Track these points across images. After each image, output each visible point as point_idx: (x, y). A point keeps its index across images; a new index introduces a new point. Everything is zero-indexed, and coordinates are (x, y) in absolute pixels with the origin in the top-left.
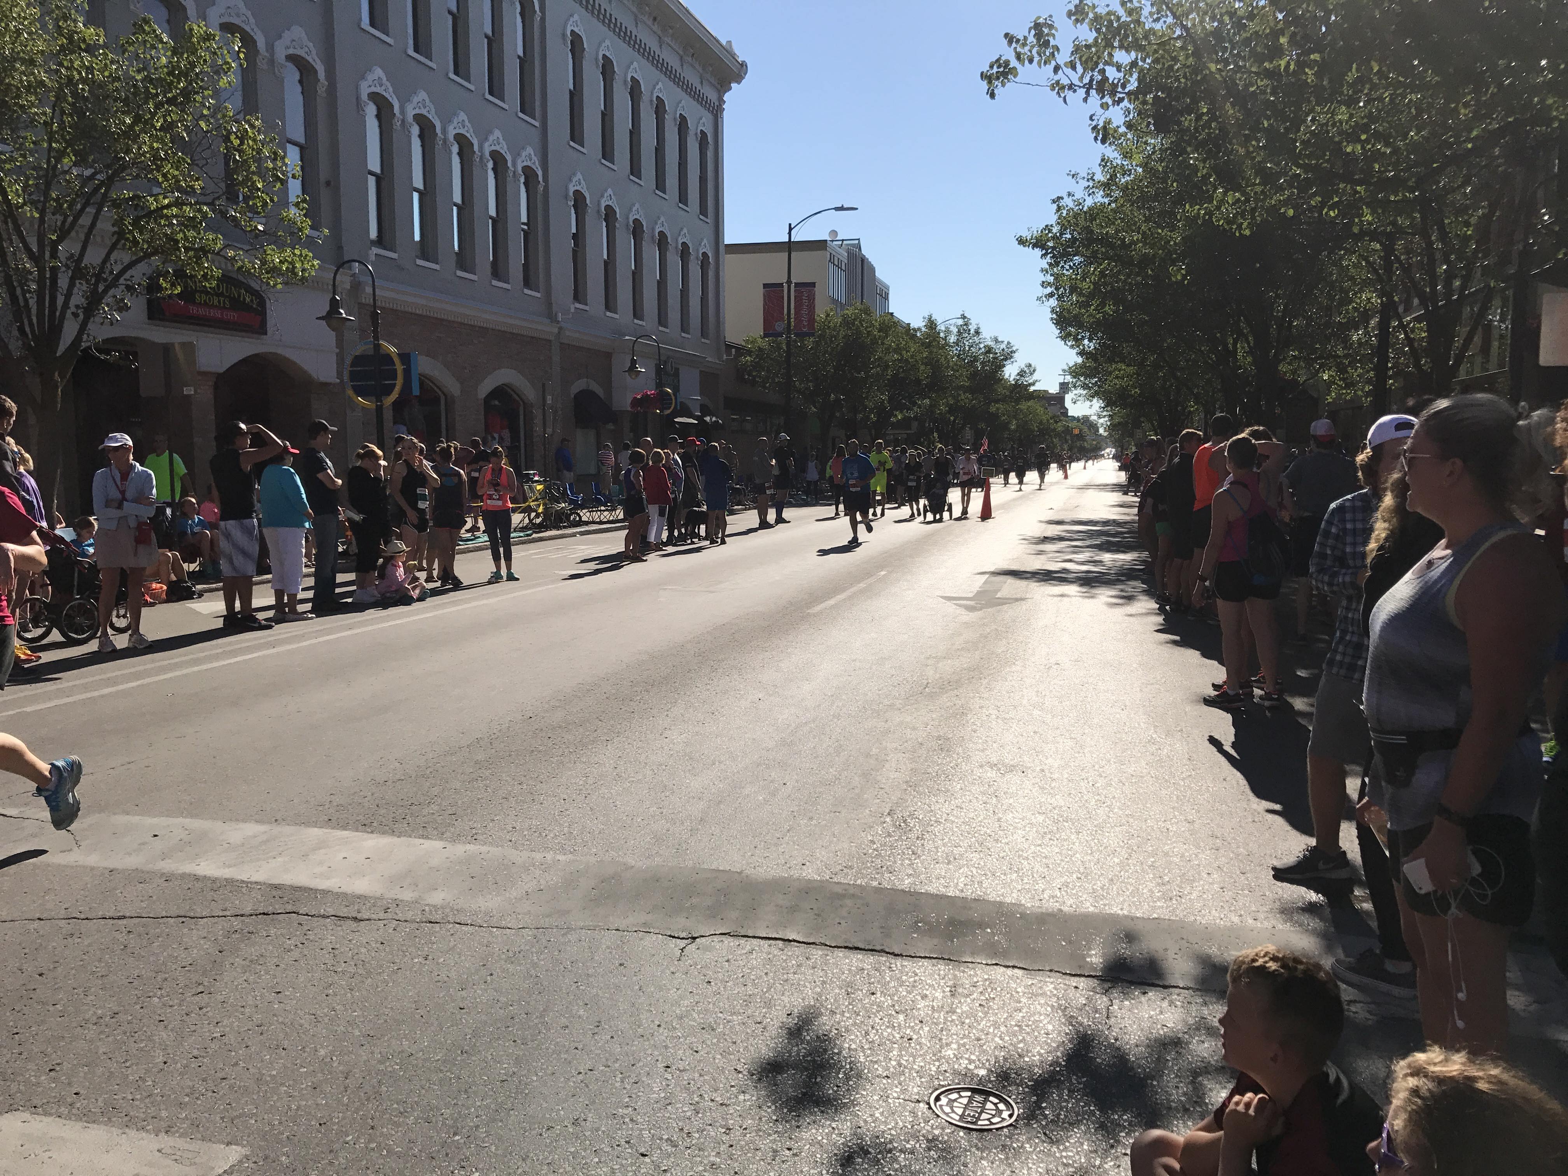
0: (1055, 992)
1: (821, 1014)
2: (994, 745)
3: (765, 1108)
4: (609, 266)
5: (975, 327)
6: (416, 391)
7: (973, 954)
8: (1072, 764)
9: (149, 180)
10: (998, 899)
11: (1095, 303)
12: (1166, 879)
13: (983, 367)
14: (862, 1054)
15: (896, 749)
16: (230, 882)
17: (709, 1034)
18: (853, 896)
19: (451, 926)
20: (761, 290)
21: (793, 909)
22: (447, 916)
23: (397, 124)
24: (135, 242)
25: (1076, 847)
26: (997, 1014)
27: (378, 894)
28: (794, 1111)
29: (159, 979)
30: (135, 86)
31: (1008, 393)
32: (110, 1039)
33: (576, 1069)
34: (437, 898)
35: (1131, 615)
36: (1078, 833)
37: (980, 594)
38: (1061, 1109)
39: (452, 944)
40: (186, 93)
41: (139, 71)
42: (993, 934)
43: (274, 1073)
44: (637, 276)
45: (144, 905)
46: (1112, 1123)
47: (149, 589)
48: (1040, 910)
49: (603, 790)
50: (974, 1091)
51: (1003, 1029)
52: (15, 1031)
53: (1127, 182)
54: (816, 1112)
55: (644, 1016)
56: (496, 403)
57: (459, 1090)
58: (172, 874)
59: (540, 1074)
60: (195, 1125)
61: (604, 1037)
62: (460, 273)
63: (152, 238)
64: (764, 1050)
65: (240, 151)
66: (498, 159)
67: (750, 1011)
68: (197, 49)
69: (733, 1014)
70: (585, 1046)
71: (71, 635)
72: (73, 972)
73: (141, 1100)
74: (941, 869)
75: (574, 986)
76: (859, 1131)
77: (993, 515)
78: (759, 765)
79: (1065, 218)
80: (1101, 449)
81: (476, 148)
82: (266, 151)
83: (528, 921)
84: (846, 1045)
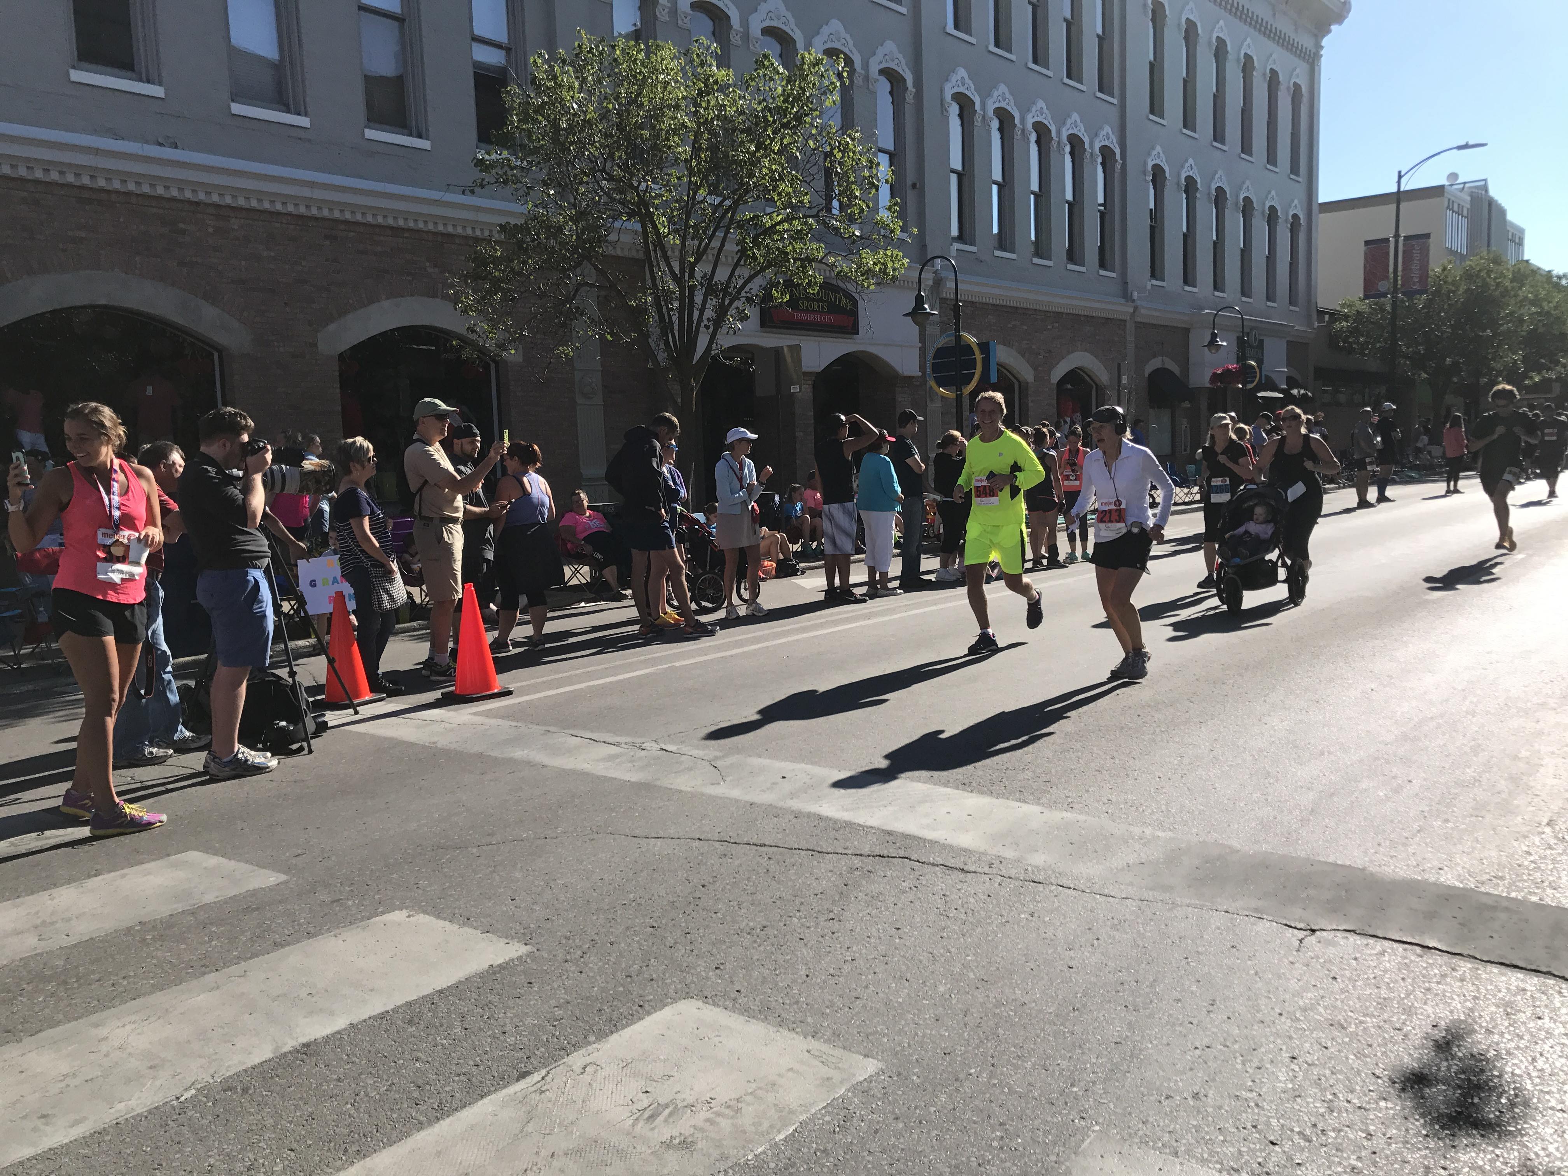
1: (1474, 1031)
3: (1412, 1120)
4: (1188, 239)
6: (994, 379)
9: (767, 200)
14: (1528, 1081)
15: (1553, 753)
16: (849, 824)
17: (1340, 1032)
18: (1507, 909)
19: (1054, 887)
20: (1362, 248)
21: (1431, 916)
22: (1049, 877)
24: (755, 258)
27: (982, 849)
28: (1447, 1129)
29: (797, 902)
30: (757, 117)
32: (762, 948)
33: (1192, 1044)
34: (1039, 859)
39: (1056, 905)
40: (798, 118)
41: (759, 103)
43: (900, 1000)
44: (1218, 246)
45: (779, 836)
49: (1200, 771)
52: (687, 931)
54: (1474, 1135)
55: (1263, 1002)
56: (1069, 386)
57: (1074, 1045)
58: (800, 812)
59: (1155, 1042)
60: (836, 1034)
61: (1219, 1017)
62: (1036, 260)
63: (768, 252)
64: (1406, 1059)
65: (840, 163)
66: (1075, 142)
67: (1386, 1016)
68: (807, 75)
69: (1365, 1015)
70: (1200, 1022)
71: (703, 603)
72: (729, 887)
73: (790, 1005)
75: (1184, 962)
76: (1529, 1163)
78: (1376, 759)
81: (1054, 134)
82: (864, 161)
83: (1131, 891)
84: (1508, 1069)
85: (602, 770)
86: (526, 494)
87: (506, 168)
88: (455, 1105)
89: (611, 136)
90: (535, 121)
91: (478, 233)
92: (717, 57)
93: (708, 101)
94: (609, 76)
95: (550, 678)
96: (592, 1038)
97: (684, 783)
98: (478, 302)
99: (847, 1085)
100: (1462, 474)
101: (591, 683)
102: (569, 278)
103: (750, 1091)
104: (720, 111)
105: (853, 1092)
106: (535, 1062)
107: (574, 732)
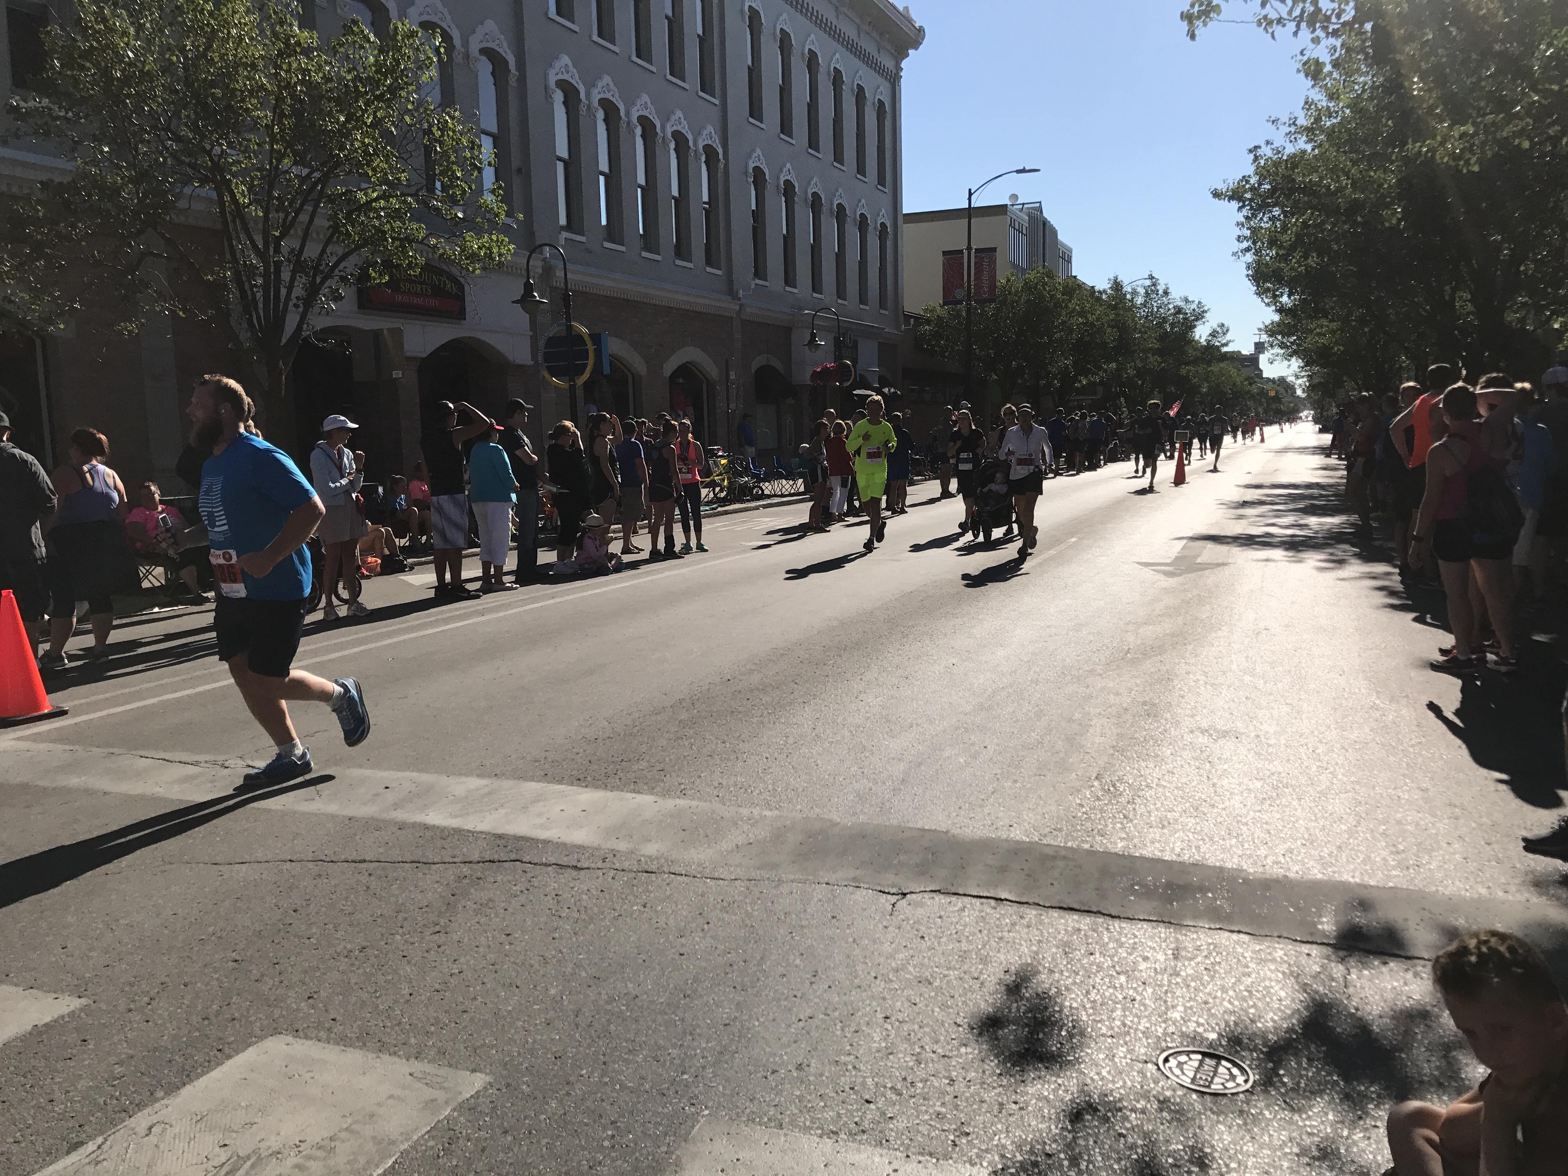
0: (1286, 958)
1: (1039, 972)
2: (1204, 711)
3: (987, 1061)
4: (789, 241)
5: (1164, 287)
6: (607, 370)
7: (1195, 917)
8: (1289, 730)
9: (360, 175)
10: (1218, 864)
11: (1297, 255)
12: (1401, 847)
13: (1172, 329)
14: (1084, 1013)
15: (1100, 714)
16: (458, 831)
17: (927, 988)
18: (1064, 858)
19: (666, 875)
20: (940, 258)
21: (1003, 869)
22: (662, 866)
23: (583, 109)
24: (348, 235)
25: (1299, 813)
26: (1223, 978)
27: (596, 845)
28: (1017, 1066)
29: (400, 918)
30: (346, 86)
31: (1199, 355)
32: (361, 971)
33: (796, 1017)
34: (652, 849)
35: (1343, 579)
36: (1300, 799)
37: (1178, 560)
38: (1301, 1076)
39: (668, 893)
40: (392, 90)
41: (349, 72)
42: (1215, 899)
43: (510, 1008)
44: (816, 250)
45: (381, 850)
46: (1358, 1095)
48: (1264, 876)
49: (804, 750)
50: (1204, 1054)
51: (1231, 993)
52: (275, 961)
53: (1333, 125)
54: (1040, 1068)
55: (860, 968)
56: (681, 381)
57: (684, 1032)
58: (405, 823)
59: (762, 1020)
60: (442, 1053)
61: (821, 987)
62: (645, 254)
63: (362, 230)
64: (983, 1005)
65: (441, 143)
66: (680, 139)
67: (966, 967)
68: (401, 47)
69: (949, 969)
70: (803, 994)
72: (324, 909)
73: (392, 1028)
74: (1155, 833)
75: (789, 938)
76: (1086, 1088)
77: (1187, 480)
78: (957, 728)
79: (1263, 167)
80: (1299, 411)
81: (658, 130)
82: (464, 141)
83: (740, 872)
84: (1067, 1004)
85: (178, 793)
87: (47, 118)
89: (177, 91)
90: (83, 68)
91: (15, 189)
92: (299, 18)
93: (290, 64)
94: (171, 25)
95: (114, 694)
96: (160, 1094)
98: (17, 268)
99: (453, 1105)
101: (165, 697)
102: (130, 246)
103: (345, 1126)
104: (304, 75)
105: (460, 1111)
106: (89, 1130)
107: (143, 753)
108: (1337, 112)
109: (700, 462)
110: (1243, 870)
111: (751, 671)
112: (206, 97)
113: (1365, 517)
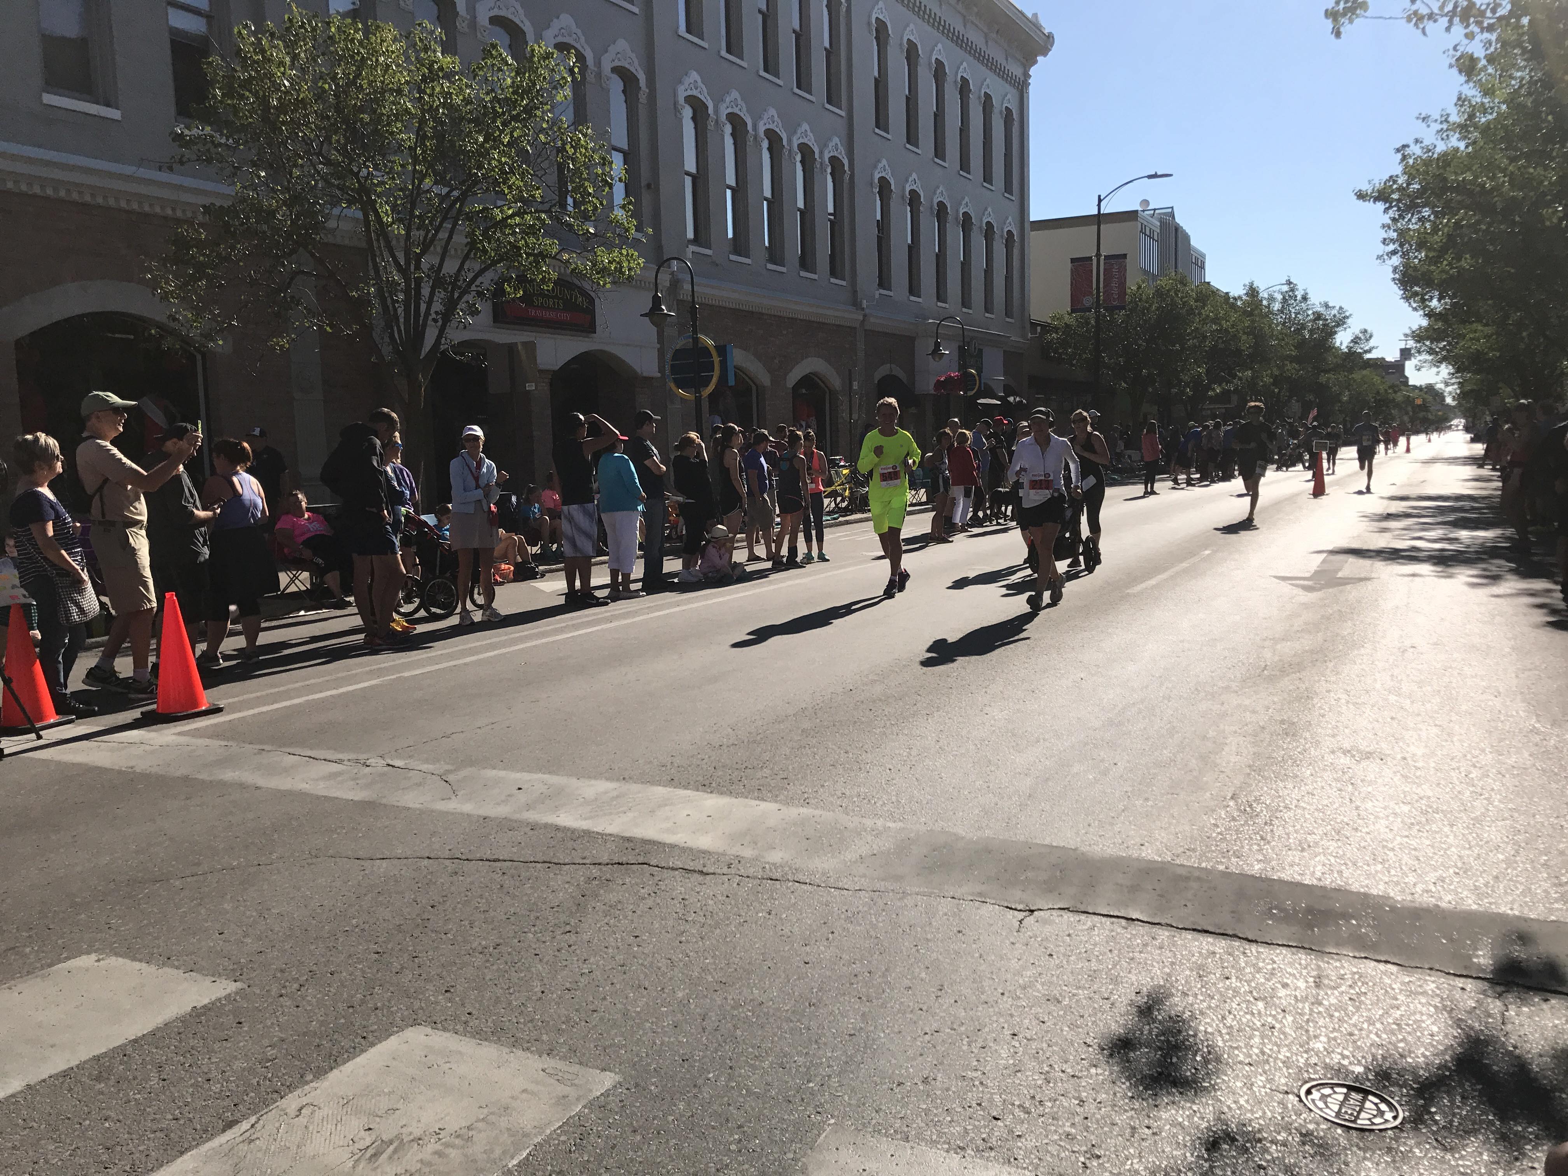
0: (1438, 992)
1: (1172, 995)
2: (1346, 731)
3: (1118, 1084)
4: (913, 250)
5: (1302, 292)
6: (732, 382)
7: (1337, 945)
8: (1439, 753)
9: (497, 193)
10: (1362, 890)
11: (1449, 257)
13: (1311, 335)
14: (1219, 1038)
15: (1235, 732)
16: (587, 833)
17: (1055, 1006)
18: (1199, 879)
19: (791, 883)
20: (1069, 265)
21: (1134, 889)
22: (786, 874)
23: (711, 125)
24: (485, 251)
25: (1451, 839)
26: (1370, 1010)
27: (721, 850)
28: (1150, 1089)
29: (532, 917)
30: (485, 107)
31: (1340, 362)
32: (495, 967)
33: (922, 1030)
34: (776, 857)
35: (1498, 596)
36: (1452, 826)
37: (1318, 574)
38: (1454, 1115)
39: (793, 901)
40: (529, 110)
41: (487, 94)
42: (1359, 926)
43: (638, 1009)
44: (940, 259)
45: (514, 850)
46: (1515, 1135)
47: (498, 570)
48: (1413, 905)
49: (927, 762)
50: (1350, 1088)
51: (1378, 1025)
52: (414, 954)
53: (1489, 122)
54: (1174, 1093)
55: (986, 983)
56: (804, 391)
57: (810, 1040)
58: (537, 824)
59: (887, 1031)
60: (573, 1050)
61: (948, 1001)
62: (770, 266)
63: (498, 246)
64: (1114, 1026)
65: (573, 160)
66: (806, 151)
67: (1096, 987)
68: (537, 68)
69: (1078, 988)
70: (929, 1008)
71: (433, 610)
72: (460, 906)
73: (525, 1024)
74: (1294, 856)
75: (914, 949)
76: (1223, 1116)
77: (1327, 491)
78: (1086, 744)
79: (1412, 167)
80: (1448, 419)
81: (785, 142)
82: (596, 157)
83: (864, 883)
84: (1202, 1028)
85: (321, 789)
86: (237, 496)
87: (209, 145)
88: (150, 1166)
89: (328, 117)
90: (242, 97)
91: (179, 214)
92: (443, 44)
93: (433, 88)
94: (323, 54)
95: (264, 693)
96: (309, 1077)
97: (412, 800)
98: (180, 288)
99: (583, 1102)
100: (1157, 477)
101: (311, 697)
102: (283, 265)
103: (481, 1117)
104: (446, 99)
105: (590, 1108)
106: (243, 1110)
107: (291, 750)
108: (1492, 108)
109: (823, 472)
110: (1389, 898)
111: (873, 682)
112: (355, 123)
113: (1522, 530)
